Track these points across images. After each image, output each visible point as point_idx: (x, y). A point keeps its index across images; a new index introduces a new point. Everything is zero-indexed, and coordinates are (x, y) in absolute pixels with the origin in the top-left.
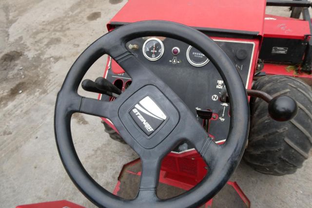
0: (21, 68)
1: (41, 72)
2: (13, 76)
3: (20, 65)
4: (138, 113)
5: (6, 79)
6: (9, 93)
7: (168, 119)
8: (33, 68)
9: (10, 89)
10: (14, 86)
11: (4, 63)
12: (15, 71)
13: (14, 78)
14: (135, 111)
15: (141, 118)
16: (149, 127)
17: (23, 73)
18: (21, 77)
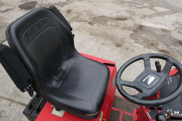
0: (177, 49)
1: (179, 58)
2: (171, 48)
3: (179, 48)
4: (148, 77)
5: (168, 46)
6: (161, 50)
7: (148, 85)
8: (180, 54)
9: (163, 49)
10: (166, 50)
11: (177, 42)
12: (174, 48)
13: (170, 49)
14: (149, 76)
15: (147, 78)
16: (144, 80)
17: (175, 51)
18: (172, 51)
